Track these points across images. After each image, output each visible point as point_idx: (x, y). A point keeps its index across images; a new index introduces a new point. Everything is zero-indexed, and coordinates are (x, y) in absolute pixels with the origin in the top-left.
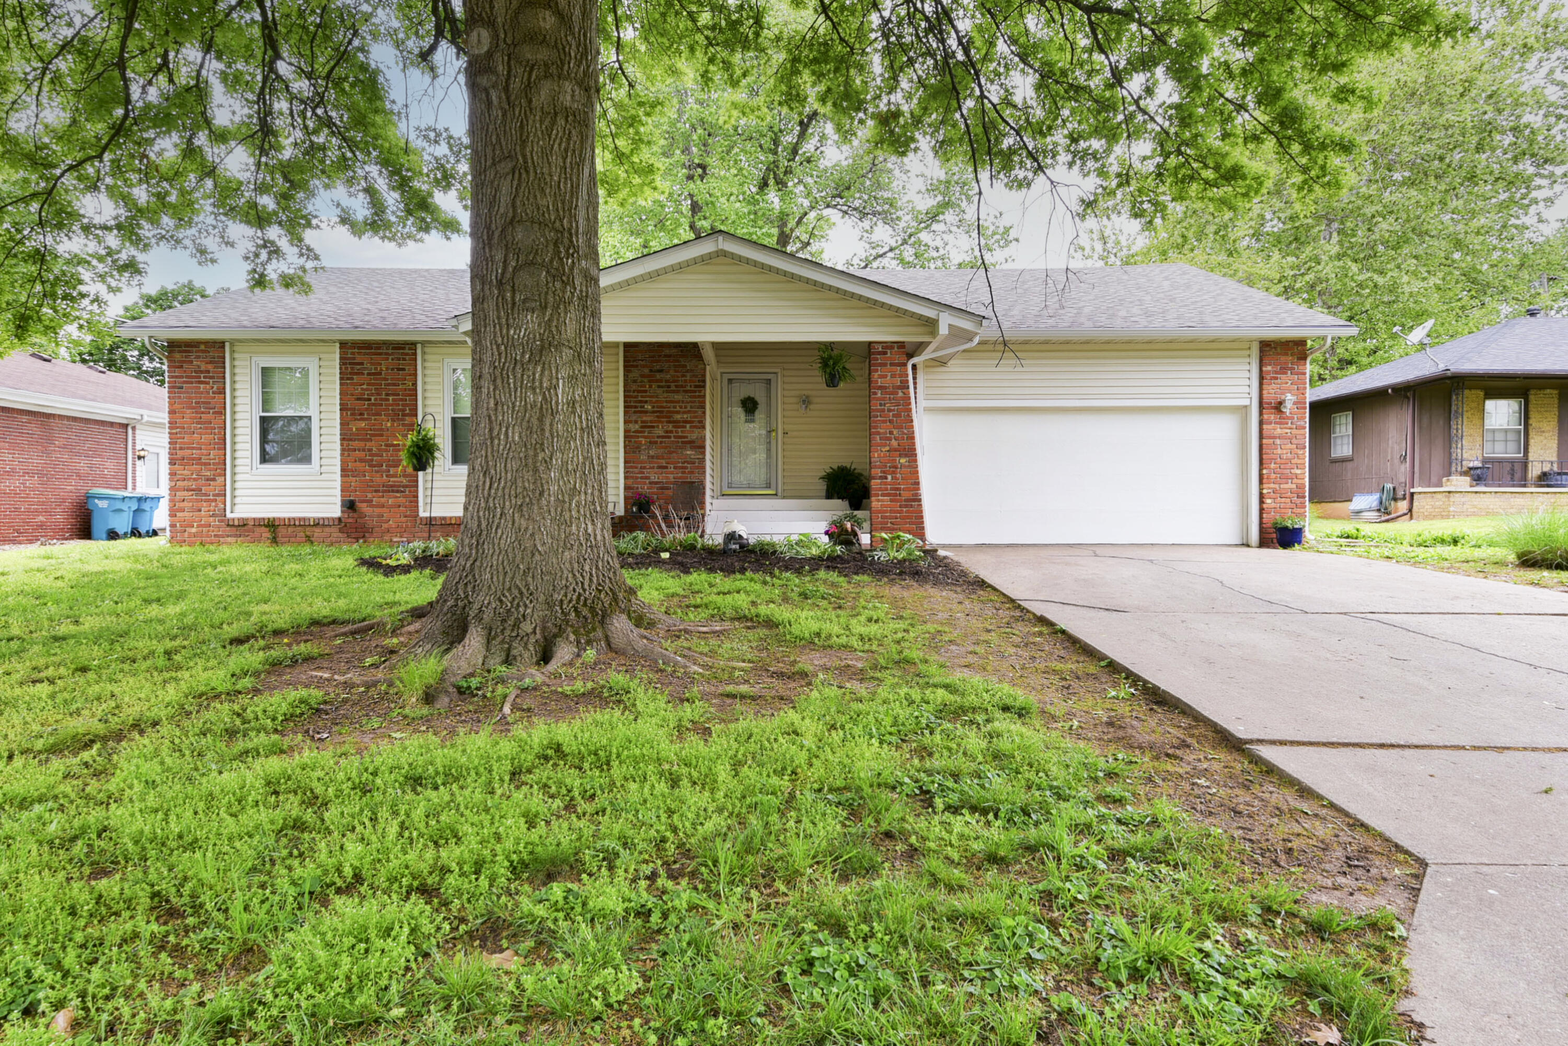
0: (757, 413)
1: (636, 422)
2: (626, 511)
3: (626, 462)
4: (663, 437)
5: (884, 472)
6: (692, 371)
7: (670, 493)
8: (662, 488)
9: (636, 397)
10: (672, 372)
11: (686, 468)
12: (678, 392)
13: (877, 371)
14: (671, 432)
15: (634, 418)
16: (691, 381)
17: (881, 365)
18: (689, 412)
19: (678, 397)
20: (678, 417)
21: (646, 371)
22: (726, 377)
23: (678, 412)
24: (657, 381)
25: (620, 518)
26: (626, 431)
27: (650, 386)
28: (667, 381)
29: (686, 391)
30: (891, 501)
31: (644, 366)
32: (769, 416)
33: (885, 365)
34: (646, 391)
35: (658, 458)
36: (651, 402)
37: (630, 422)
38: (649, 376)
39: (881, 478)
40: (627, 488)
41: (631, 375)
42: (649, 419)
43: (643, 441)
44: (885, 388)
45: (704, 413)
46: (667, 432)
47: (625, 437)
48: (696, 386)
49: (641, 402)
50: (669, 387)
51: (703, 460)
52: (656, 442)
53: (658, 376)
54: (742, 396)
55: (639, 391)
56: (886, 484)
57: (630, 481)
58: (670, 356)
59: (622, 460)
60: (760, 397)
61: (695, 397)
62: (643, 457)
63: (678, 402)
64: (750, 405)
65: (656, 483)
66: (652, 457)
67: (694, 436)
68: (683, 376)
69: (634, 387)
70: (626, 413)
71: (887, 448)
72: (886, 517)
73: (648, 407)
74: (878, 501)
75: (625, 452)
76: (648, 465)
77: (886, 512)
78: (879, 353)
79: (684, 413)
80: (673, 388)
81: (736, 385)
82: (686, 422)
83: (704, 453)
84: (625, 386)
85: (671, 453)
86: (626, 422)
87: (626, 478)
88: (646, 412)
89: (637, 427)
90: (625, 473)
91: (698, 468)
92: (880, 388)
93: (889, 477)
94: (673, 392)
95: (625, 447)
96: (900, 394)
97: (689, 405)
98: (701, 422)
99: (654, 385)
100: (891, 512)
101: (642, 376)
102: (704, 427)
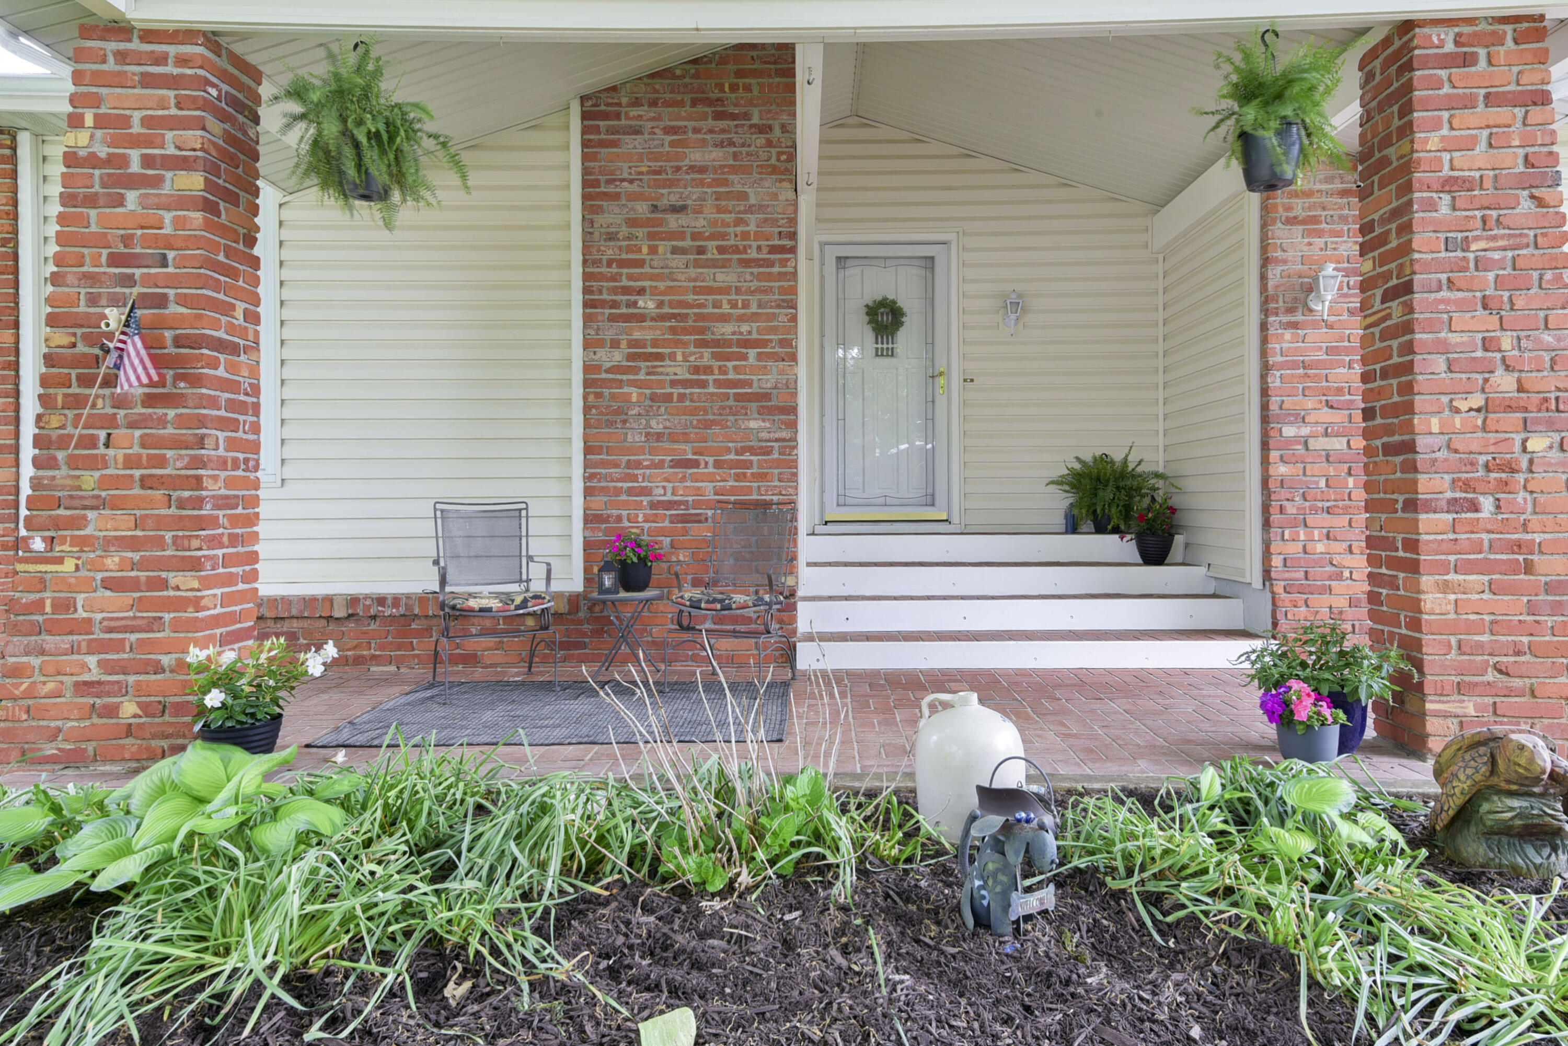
0: (902, 334)
1: (615, 344)
2: (588, 580)
3: (588, 450)
4: (686, 383)
5: (1467, 486)
6: (761, 208)
7: (703, 531)
8: (684, 519)
9: (613, 278)
10: (710, 213)
11: (747, 464)
12: (725, 264)
13: (1436, 125)
14: (708, 370)
15: (609, 332)
16: (758, 236)
17: (1452, 104)
18: (755, 317)
19: (724, 277)
20: (726, 330)
21: (642, 209)
22: (832, 253)
23: (725, 318)
24: (671, 236)
25: (574, 600)
26: (588, 369)
27: (653, 250)
28: (695, 236)
29: (746, 263)
30: (1493, 588)
31: (633, 197)
32: (930, 343)
33: (1469, 103)
34: (640, 263)
35: (673, 438)
36: (655, 291)
37: (600, 344)
38: (647, 223)
39: (1454, 505)
40: (590, 519)
41: (600, 220)
42: (649, 336)
43: (634, 394)
44: (1467, 184)
45: (794, 319)
46: (696, 370)
47: (587, 384)
48: (774, 250)
49: (626, 290)
50: (701, 251)
51: (790, 444)
52: (668, 398)
53: (673, 222)
54: (869, 299)
55: (622, 263)
56: (1473, 527)
57: (599, 500)
58: (703, 170)
59: (578, 446)
60: (909, 301)
61: (770, 277)
62: (635, 438)
63: (725, 291)
64: (886, 319)
65: (670, 505)
66: (659, 436)
67: (766, 381)
68: (739, 222)
69: (610, 251)
70: (588, 320)
71: (1477, 400)
72: (1479, 648)
73: (647, 304)
74: (1445, 588)
75: (587, 425)
76: (646, 459)
77: (1472, 628)
78: (1447, 61)
79: (741, 319)
80: (712, 254)
81: (853, 272)
82: (747, 343)
83: (793, 425)
84: (586, 249)
85: (708, 425)
86: (588, 344)
87: (588, 492)
88: (641, 318)
89: (618, 357)
90: (588, 478)
91: (778, 464)
92: (1449, 185)
93: (1487, 503)
94: (714, 264)
95: (587, 410)
96: (1526, 205)
97: (754, 300)
98: (785, 343)
99: (663, 247)
100: (1494, 627)
101: (633, 223)
102: (793, 357)
